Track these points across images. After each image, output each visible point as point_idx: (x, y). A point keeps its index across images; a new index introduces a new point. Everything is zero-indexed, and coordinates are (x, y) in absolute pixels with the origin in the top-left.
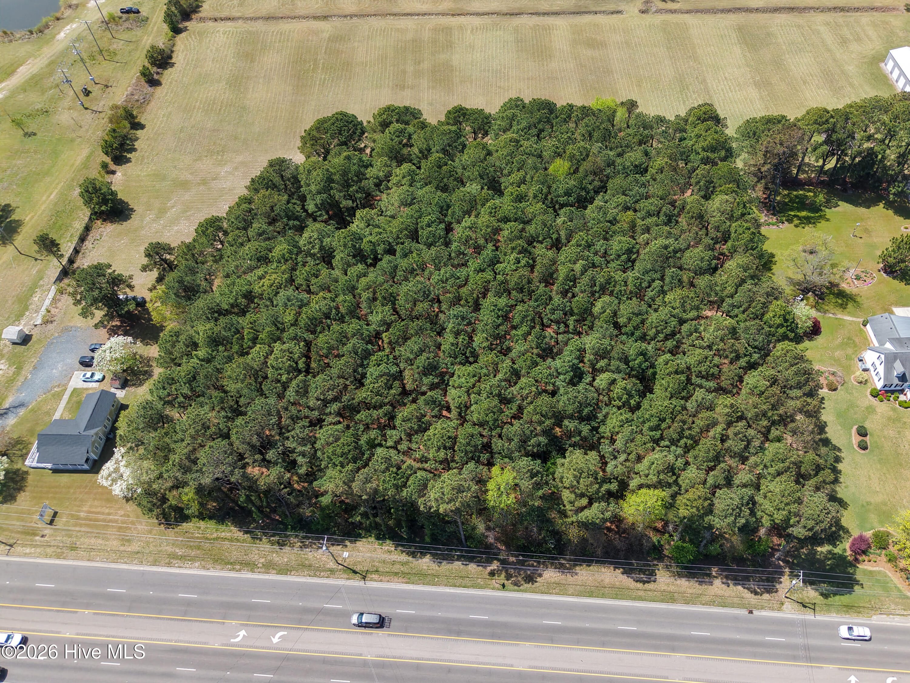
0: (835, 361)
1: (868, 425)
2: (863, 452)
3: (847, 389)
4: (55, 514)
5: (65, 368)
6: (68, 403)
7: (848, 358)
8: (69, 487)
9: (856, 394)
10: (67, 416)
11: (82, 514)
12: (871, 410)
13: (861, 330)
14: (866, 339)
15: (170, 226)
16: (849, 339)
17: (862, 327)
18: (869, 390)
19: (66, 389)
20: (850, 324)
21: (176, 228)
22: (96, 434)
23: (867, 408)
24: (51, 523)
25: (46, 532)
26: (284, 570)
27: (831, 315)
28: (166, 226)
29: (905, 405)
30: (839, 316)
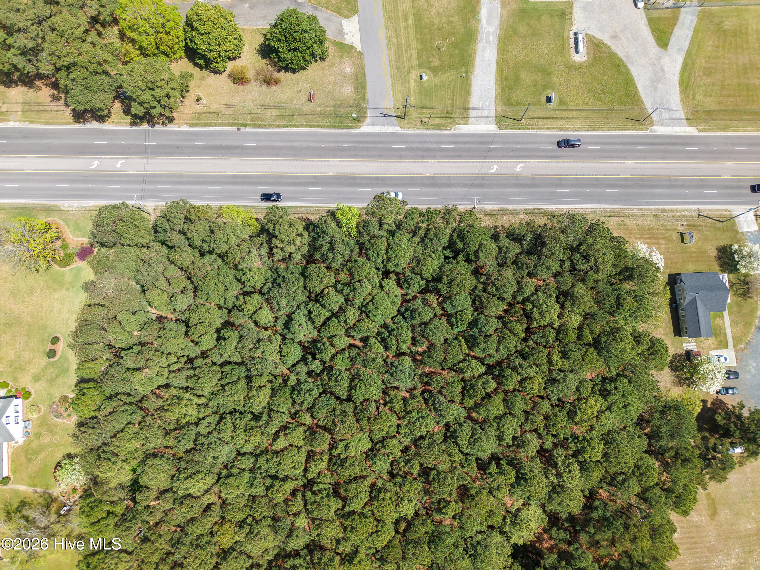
0: (52, 431)
1: (45, 361)
2: (58, 335)
3: (51, 399)
4: (683, 241)
5: (747, 368)
6: (725, 334)
7: (38, 435)
8: (684, 261)
9: (45, 394)
10: (718, 321)
11: (662, 242)
12: (36, 379)
13: (14, 472)
14: (13, 461)
15: (741, 563)
16: (29, 460)
17: (12, 477)
18: (30, 399)
19: (734, 347)
20: (22, 480)
21: (733, 561)
22: (685, 298)
23: (39, 380)
24: (682, 234)
25: (682, 228)
26: (503, 212)
27: (39, 490)
28: (745, 563)
29: (4, 385)
30: (30, 490)
